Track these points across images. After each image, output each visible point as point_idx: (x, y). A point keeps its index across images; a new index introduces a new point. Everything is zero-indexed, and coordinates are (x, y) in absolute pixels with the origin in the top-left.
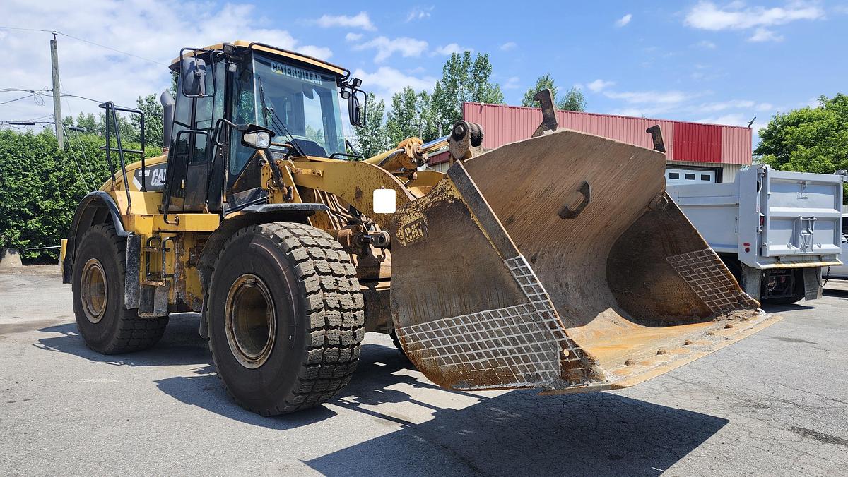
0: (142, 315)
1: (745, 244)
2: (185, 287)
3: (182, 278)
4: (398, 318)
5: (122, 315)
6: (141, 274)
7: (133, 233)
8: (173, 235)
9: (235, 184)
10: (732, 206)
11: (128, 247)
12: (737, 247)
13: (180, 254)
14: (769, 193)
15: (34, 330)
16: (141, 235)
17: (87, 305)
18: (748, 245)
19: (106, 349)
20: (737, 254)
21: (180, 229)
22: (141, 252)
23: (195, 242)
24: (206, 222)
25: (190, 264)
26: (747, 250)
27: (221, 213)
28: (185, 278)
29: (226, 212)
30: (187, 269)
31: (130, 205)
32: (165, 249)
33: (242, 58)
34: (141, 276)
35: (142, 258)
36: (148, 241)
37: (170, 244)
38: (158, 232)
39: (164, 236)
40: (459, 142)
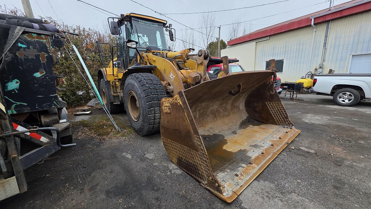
16: (110, 81)
21: (118, 78)
31: (106, 72)
32: (115, 85)
33: (129, 20)
34: (112, 92)
35: (111, 87)
36: (112, 82)
37: (117, 83)
38: (115, 79)
39: (116, 80)
40: (200, 57)
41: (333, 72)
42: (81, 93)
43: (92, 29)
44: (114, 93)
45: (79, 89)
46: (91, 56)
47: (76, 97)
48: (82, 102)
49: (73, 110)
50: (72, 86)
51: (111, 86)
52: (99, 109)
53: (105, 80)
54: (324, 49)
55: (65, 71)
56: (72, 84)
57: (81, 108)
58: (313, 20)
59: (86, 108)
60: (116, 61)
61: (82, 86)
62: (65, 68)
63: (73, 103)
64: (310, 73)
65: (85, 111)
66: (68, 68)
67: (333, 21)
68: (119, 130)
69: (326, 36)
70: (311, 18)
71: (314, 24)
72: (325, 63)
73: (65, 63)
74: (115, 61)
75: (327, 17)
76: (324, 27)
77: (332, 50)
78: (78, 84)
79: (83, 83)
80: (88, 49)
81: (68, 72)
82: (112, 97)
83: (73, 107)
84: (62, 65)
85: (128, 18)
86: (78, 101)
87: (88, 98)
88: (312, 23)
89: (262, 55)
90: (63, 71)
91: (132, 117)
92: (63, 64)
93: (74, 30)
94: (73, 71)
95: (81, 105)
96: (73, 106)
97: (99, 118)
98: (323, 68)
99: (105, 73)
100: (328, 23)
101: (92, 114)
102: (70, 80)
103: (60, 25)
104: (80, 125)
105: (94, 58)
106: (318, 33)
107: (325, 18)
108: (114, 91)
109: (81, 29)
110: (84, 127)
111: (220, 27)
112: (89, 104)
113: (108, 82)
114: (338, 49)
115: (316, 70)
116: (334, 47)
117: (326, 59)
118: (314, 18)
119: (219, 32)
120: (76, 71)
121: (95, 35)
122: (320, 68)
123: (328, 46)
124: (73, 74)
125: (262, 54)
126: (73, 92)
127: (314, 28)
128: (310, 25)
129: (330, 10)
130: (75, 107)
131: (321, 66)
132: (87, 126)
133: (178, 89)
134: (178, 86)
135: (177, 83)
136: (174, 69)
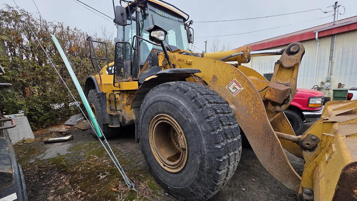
0: (110, 126)
7: (103, 92)
13: (122, 100)
16: (106, 93)
21: (121, 89)
23: (129, 95)
24: (132, 85)
25: (127, 104)
28: (126, 110)
29: (140, 80)
30: (126, 107)
31: (101, 80)
32: (115, 99)
33: (143, 5)
34: (108, 110)
35: (107, 102)
36: (110, 95)
37: (117, 96)
38: (113, 91)
39: (116, 93)
40: (291, 56)
41: (342, 86)
42: (56, 106)
43: (78, 28)
44: (111, 110)
45: (54, 102)
46: (75, 60)
47: (50, 114)
48: (58, 120)
49: (44, 131)
50: (45, 99)
51: (107, 100)
52: (82, 130)
53: (98, 91)
54: (330, 63)
55: (37, 79)
56: (46, 96)
57: (56, 129)
58: (317, 34)
59: (63, 129)
60: (112, 67)
61: (61, 99)
62: (37, 75)
63: (45, 122)
64: (316, 87)
65: (61, 134)
66: (42, 74)
67: (339, 35)
68: (132, 186)
69: (332, 50)
70: (314, 32)
71: (319, 38)
72: (332, 77)
73: (38, 68)
74: (110, 67)
75: (332, 31)
76: (328, 41)
77: (339, 63)
78: (55, 96)
79: (62, 95)
80: (72, 51)
81: (42, 80)
82: (107, 117)
83: (45, 128)
84: (32, 70)
85: (142, 3)
86: (52, 119)
87: (67, 114)
88: (317, 37)
89: (258, 68)
90: (34, 79)
91: (159, 161)
92: (34, 69)
93: (55, 28)
94: (48, 79)
95: (56, 124)
96: (44, 126)
97: (85, 148)
98: (331, 81)
99: (99, 81)
100: (333, 37)
101: (72, 140)
102: (43, 91)
103: (35, 19)
104: (53, 168)
105: (79, 63)
106: (322, 46)
107: (330, 31)
108: (110, 108)
109: (65, 28)
110: (60, 173)
111: (206, 42)
112: (68, 122)
113: (104, 94)
114: (347, 63)
115: (322, 83)
116: (342, 60)
117: (334, 72)
118: (318, 32)
119: (206, 46)
120: (52, 78)
121: (82, 36)
122: (328, 81)
123: (335, 59)
124: (48, 83)
125: (259, 66)
126: (46, 106)
127: (318, 41)
128: (315, 39)
129: (334, 25)
130: (47, 127)
131: (328, 79)
132: (66, 173)
133: (252, 112)
134: (252, 106)
135: (247, 100)
136: (241, 75)
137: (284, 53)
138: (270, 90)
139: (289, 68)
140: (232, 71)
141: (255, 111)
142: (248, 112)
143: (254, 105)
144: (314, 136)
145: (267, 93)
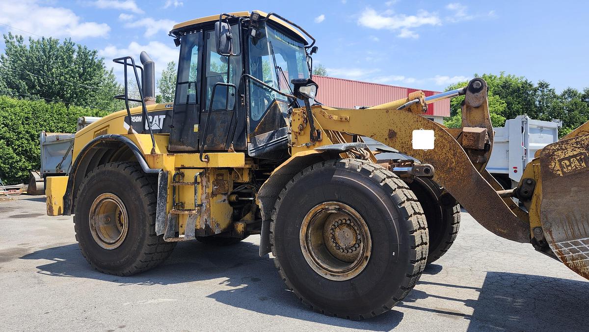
0: (169, 240)
1: (514, 168)
2: (210, 214)
3: (208, 207)
4: (551, 235)
5: (148, 241)
6: (168, 205)
7: (162, 170)
8: (201, 171)
9: (257, 128)
10: (503, 142)
11: (159, 183)
12: (508, 169)
13: (207, 187)
14: (529, 134)
15: (16, 258)
16: (168, 172)
17: (97, 234)
18: (516, 168)
19: (125, 272)
20: (508, 174)
21: (210, 165)
22: (168, 186)
23: (215, 176)
24: (234, 159)
25: (214, 194)
26: (515, 171)
27: (246, 152)
28: (210, 206)
29: (251, 151)
30: (211, 199)
35: (168, 191)
36: (175, 177)
38: (180, 168)
40: (476, 94)
44: (175, 207)
53: (148, 169)
108: (175, 201)
133: (454, 164)
134: (452, 156)
135: (444, 150)
136: (428, 122)
137: (468, 92)
138: (466, 136)
139: (477, 107)
140: (415, 119)
141: (458, 162)
142: (449, 166)
143: (454, 155)
144: (528, 179)
145: (463, 140)
